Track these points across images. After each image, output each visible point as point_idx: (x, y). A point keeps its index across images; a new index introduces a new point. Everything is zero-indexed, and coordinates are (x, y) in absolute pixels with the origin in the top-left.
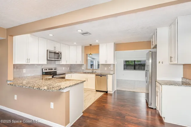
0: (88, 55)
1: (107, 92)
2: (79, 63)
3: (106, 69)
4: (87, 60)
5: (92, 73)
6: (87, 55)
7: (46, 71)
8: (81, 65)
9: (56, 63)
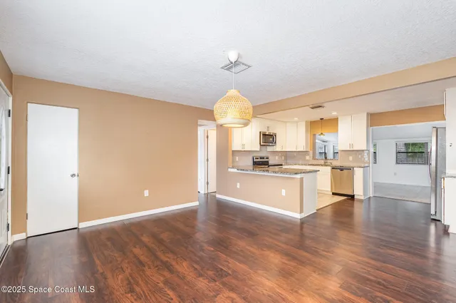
0: (317, 136)
1: (352, 197)
2: (301, 149)
3: (351, 158)
4: (314, 144)
5: (325, 165)
6: (314, 135)
7: (257, 160)
8: (305, 153)
9: (268, 150)
